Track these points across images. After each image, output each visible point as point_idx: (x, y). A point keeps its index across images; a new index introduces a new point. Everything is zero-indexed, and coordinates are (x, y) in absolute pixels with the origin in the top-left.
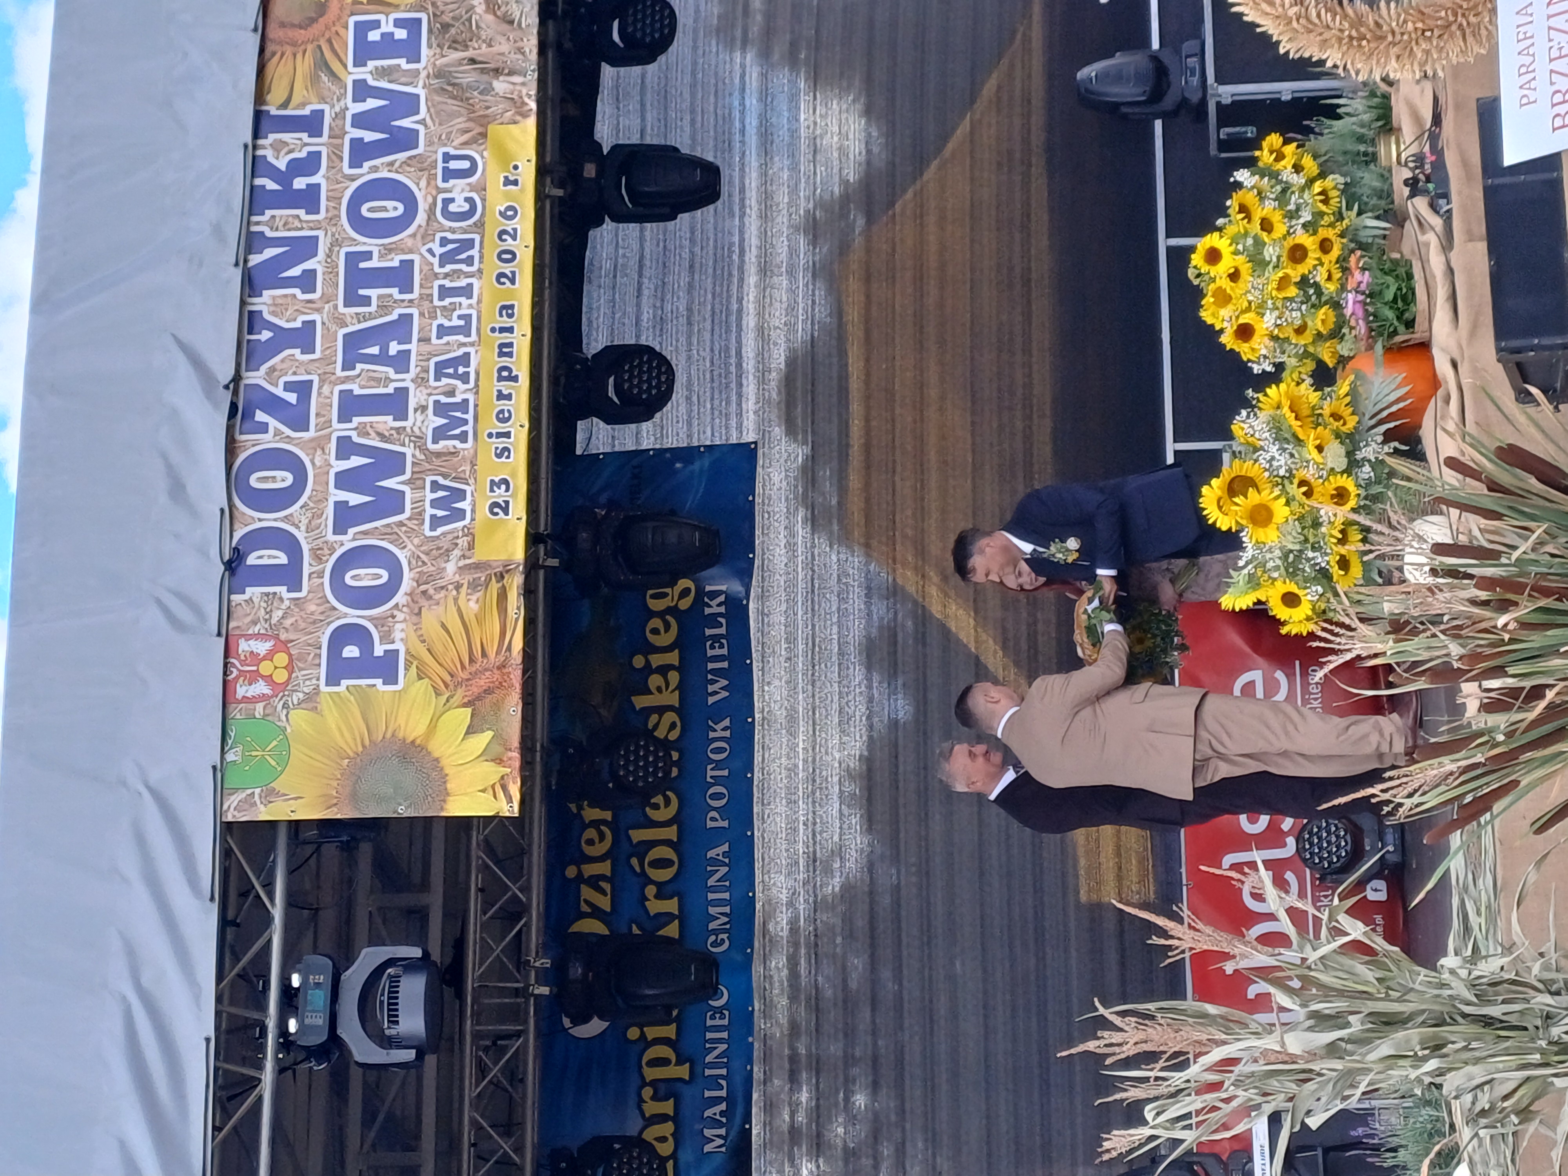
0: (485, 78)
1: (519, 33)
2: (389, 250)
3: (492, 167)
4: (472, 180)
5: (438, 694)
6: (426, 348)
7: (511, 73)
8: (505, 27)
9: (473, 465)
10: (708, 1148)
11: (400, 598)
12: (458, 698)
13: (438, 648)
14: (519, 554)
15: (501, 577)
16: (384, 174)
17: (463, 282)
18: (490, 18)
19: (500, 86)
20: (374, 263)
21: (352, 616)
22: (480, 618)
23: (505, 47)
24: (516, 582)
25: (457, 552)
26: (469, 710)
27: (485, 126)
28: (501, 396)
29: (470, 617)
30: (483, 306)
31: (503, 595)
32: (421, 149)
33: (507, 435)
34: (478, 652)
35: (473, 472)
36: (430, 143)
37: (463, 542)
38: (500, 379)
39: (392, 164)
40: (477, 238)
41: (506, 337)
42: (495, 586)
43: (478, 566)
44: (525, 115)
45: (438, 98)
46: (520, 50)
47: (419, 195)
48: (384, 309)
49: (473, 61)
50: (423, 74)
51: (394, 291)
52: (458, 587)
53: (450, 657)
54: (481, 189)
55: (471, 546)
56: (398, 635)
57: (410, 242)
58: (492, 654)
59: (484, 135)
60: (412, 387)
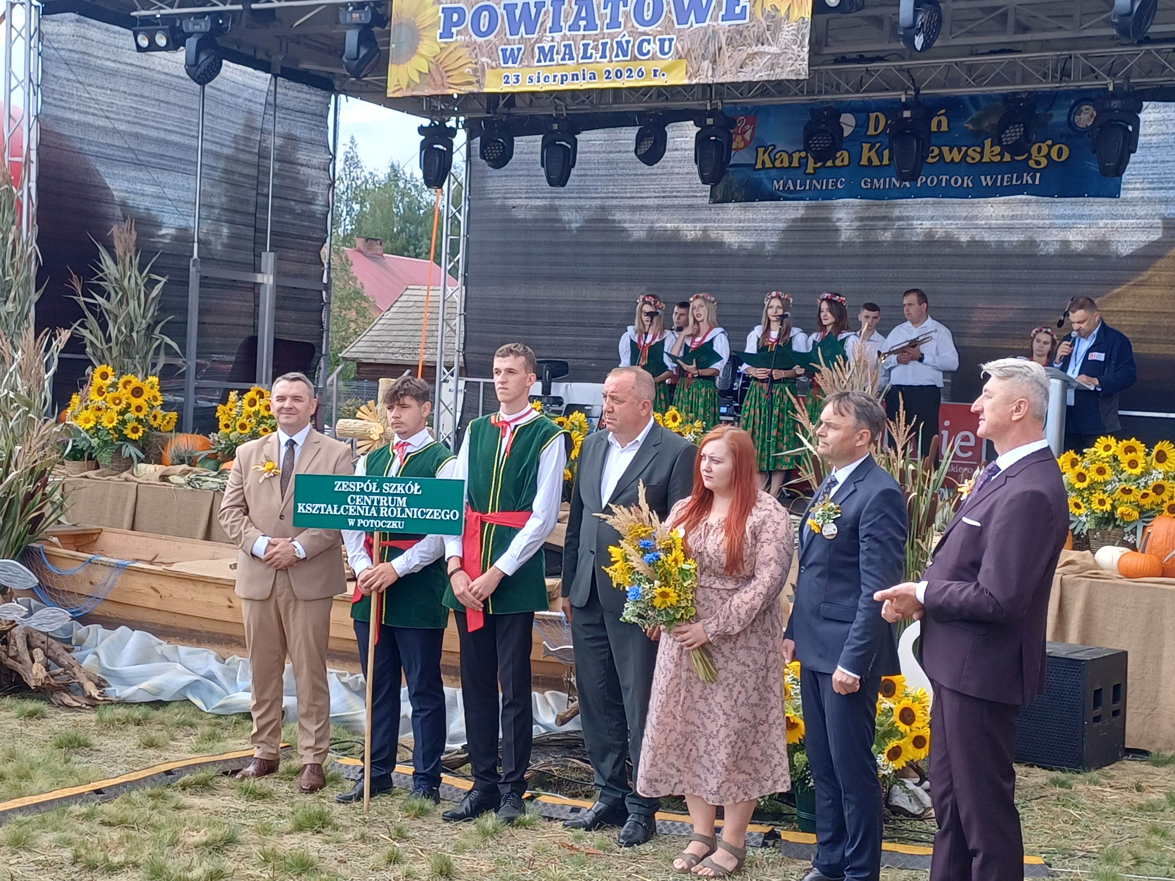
0: (710, 56)
1: (734, 72)
2: (627, 15)
3: (664, 64)
4: (658, 54)
5: (434, 57)
6: (579, 38)
7: (713, 69)
8: (739, 65)
9: (527, 66)
10: (775, 182)
11: (474, 37)
12: (432, 66)
13: (451, 56)
14: (486, 90)
15: (478, 82)
16: (665, 9)
17: (608, 54)
18: (744, 56)
19: (706, 64)
20: (622, 8)
21: (469, 17)
22: (462, 73)
23: (727, 65)
24: (475, 89)
25: (489, 61)
26: (427, 71)
27: (686, 57)
28: (555, 76)
29: (461, 70)
30: (595, 65)
31: (470, 83)
32: (677, 26)
33: (539, 81)
34: (449, 74)
35: (524, 67)
36: (679, 30)
37: (494, 64)
38: (562, 76)
39: (670, 12)
40: (628, 58)
41: (581, 77)
42: (474, 79)
43: (483, 71)
44: (689, 78)
45: (702, 32)
46: (726, 73)
47: (653, 27)
48: (601, 16)
49: (720, 49)
50: (715, 24)
51: (608, 21)
52: (476, 63)
53: (448, 62)
54: (653, 58)
55: (492, 68)
56: (459, 38)
57: (630, 25)
58: (449, 80)
59: (680, 58)
60: (562, 34)
